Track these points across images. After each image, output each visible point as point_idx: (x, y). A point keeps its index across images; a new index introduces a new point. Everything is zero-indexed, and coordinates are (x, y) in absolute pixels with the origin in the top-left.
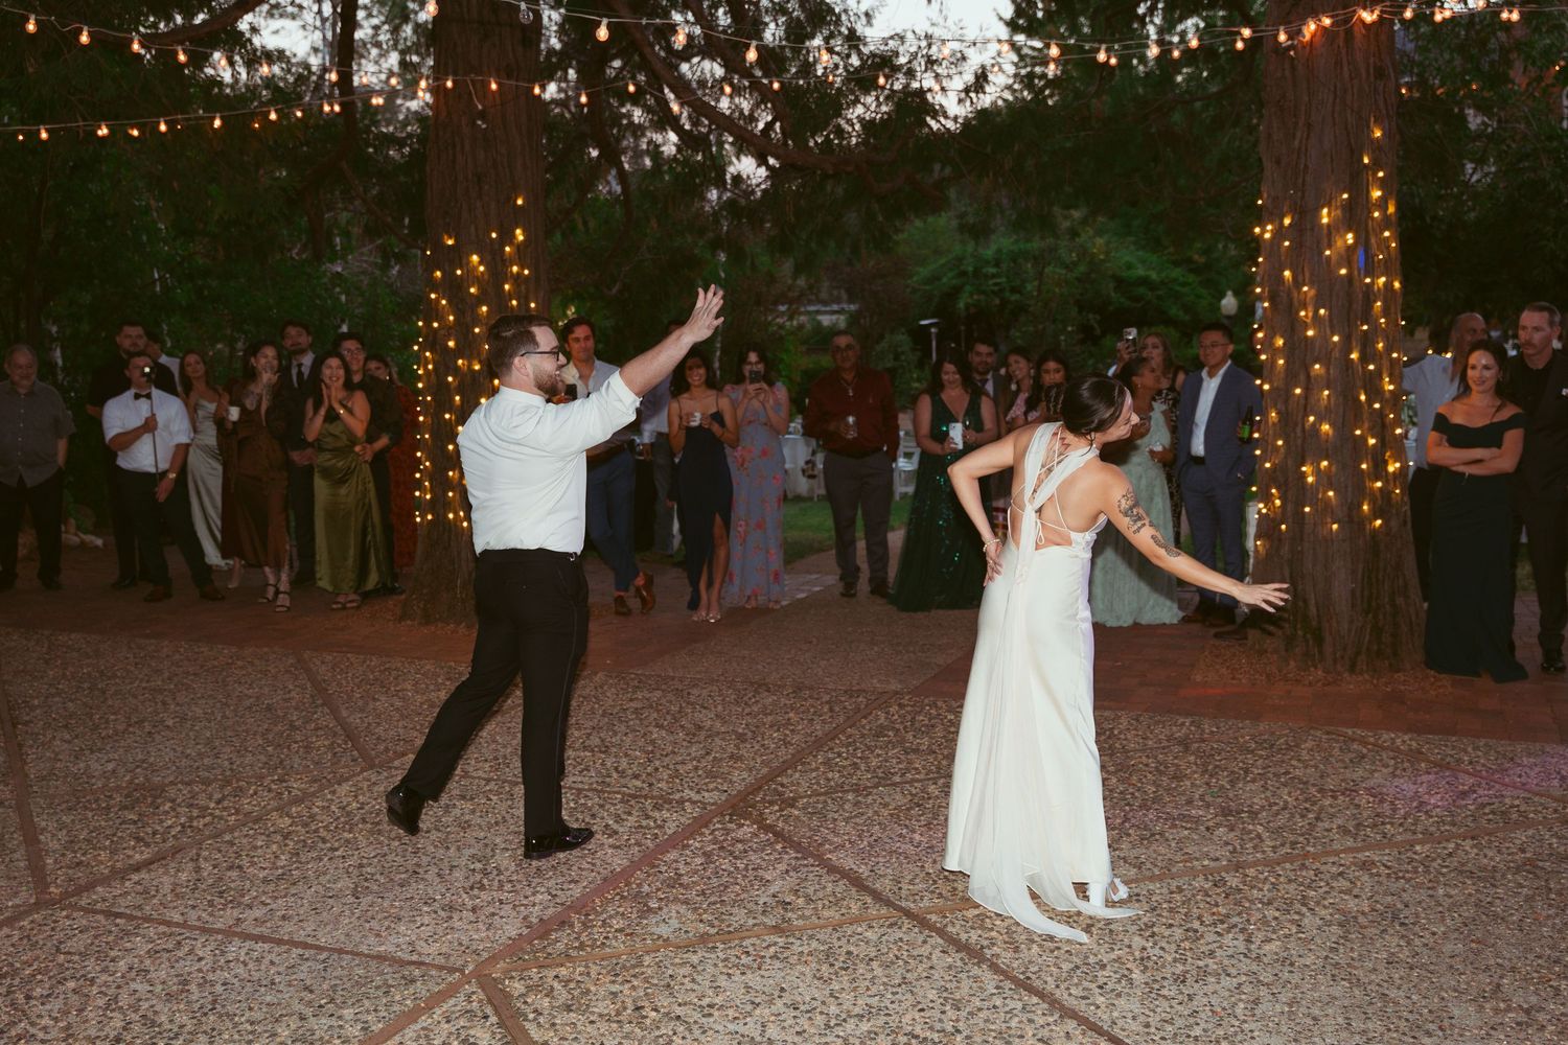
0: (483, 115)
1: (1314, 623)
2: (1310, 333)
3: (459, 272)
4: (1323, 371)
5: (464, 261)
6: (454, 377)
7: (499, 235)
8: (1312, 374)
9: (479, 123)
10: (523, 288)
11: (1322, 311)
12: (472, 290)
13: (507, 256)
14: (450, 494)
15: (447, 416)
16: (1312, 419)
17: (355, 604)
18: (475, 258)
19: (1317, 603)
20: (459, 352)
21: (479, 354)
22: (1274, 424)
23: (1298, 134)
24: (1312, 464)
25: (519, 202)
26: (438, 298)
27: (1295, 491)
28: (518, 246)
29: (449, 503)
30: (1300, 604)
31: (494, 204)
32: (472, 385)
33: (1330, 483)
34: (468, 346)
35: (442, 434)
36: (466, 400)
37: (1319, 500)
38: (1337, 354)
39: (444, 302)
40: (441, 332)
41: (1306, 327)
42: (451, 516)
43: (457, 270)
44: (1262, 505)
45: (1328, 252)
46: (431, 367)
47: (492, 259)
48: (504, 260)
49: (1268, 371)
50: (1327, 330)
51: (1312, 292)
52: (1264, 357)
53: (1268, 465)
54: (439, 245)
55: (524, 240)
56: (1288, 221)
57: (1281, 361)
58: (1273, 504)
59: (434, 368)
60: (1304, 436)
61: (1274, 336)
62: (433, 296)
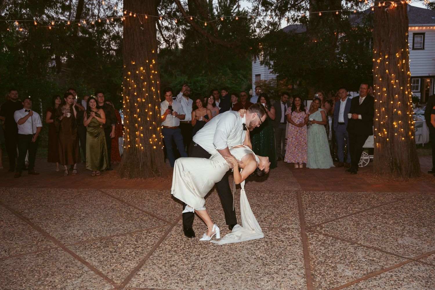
0: (142, 26)
1: (399, 165)
2: (395, 87)
3: (137, 72)
4: (398, 97)
5: (138, 69)
6: (137, 104)
7: (148, 62)
8: (395, 98)
9: (141, 28)
10: (155, 77)
11: (397, 81)
12: (142, 78)
13: (151, 68)
14: (137, 139)
15: (135, 115)
16: (395, 110)
17: (99, 174)
18: (142, 68)
19: (399, 160)
20: (138, 96)
21: (144, 97)
22: (383, 112)
23: (390, 33)
24: (396, 122)
25: (153, 52)
26: (130, 80)
27: (391, 129)
28: (154, 65)
29: (136, 142)
30: (393, 160)
31: (146, 52)
32: (142, 106)
33: (401, 127)
34: (141, 94)
35: (133, 121)
36: (141, 110)
37: (399, 132)
38: (401, 92)
39: (133, 81)
40: (132, 90)
41: (393, 85)
42: (137, 145)
43: (136, 71)
44: (379, 134)
45: (399, 65)
46: (128, 101)
47: (147, 68)
48: (150, 69)
49: (380, 97)
50: (399, 86)
51: (394, 76)
52: (379, 94)
53: (382, 123)
54: (129, 64)
55: (155, 63)
56: (386, 57)
57: (386, 95)
58: (384, 133)
59: (129, 101)
60: (393, 115)
61: (383, 88)
62: (128, 80)
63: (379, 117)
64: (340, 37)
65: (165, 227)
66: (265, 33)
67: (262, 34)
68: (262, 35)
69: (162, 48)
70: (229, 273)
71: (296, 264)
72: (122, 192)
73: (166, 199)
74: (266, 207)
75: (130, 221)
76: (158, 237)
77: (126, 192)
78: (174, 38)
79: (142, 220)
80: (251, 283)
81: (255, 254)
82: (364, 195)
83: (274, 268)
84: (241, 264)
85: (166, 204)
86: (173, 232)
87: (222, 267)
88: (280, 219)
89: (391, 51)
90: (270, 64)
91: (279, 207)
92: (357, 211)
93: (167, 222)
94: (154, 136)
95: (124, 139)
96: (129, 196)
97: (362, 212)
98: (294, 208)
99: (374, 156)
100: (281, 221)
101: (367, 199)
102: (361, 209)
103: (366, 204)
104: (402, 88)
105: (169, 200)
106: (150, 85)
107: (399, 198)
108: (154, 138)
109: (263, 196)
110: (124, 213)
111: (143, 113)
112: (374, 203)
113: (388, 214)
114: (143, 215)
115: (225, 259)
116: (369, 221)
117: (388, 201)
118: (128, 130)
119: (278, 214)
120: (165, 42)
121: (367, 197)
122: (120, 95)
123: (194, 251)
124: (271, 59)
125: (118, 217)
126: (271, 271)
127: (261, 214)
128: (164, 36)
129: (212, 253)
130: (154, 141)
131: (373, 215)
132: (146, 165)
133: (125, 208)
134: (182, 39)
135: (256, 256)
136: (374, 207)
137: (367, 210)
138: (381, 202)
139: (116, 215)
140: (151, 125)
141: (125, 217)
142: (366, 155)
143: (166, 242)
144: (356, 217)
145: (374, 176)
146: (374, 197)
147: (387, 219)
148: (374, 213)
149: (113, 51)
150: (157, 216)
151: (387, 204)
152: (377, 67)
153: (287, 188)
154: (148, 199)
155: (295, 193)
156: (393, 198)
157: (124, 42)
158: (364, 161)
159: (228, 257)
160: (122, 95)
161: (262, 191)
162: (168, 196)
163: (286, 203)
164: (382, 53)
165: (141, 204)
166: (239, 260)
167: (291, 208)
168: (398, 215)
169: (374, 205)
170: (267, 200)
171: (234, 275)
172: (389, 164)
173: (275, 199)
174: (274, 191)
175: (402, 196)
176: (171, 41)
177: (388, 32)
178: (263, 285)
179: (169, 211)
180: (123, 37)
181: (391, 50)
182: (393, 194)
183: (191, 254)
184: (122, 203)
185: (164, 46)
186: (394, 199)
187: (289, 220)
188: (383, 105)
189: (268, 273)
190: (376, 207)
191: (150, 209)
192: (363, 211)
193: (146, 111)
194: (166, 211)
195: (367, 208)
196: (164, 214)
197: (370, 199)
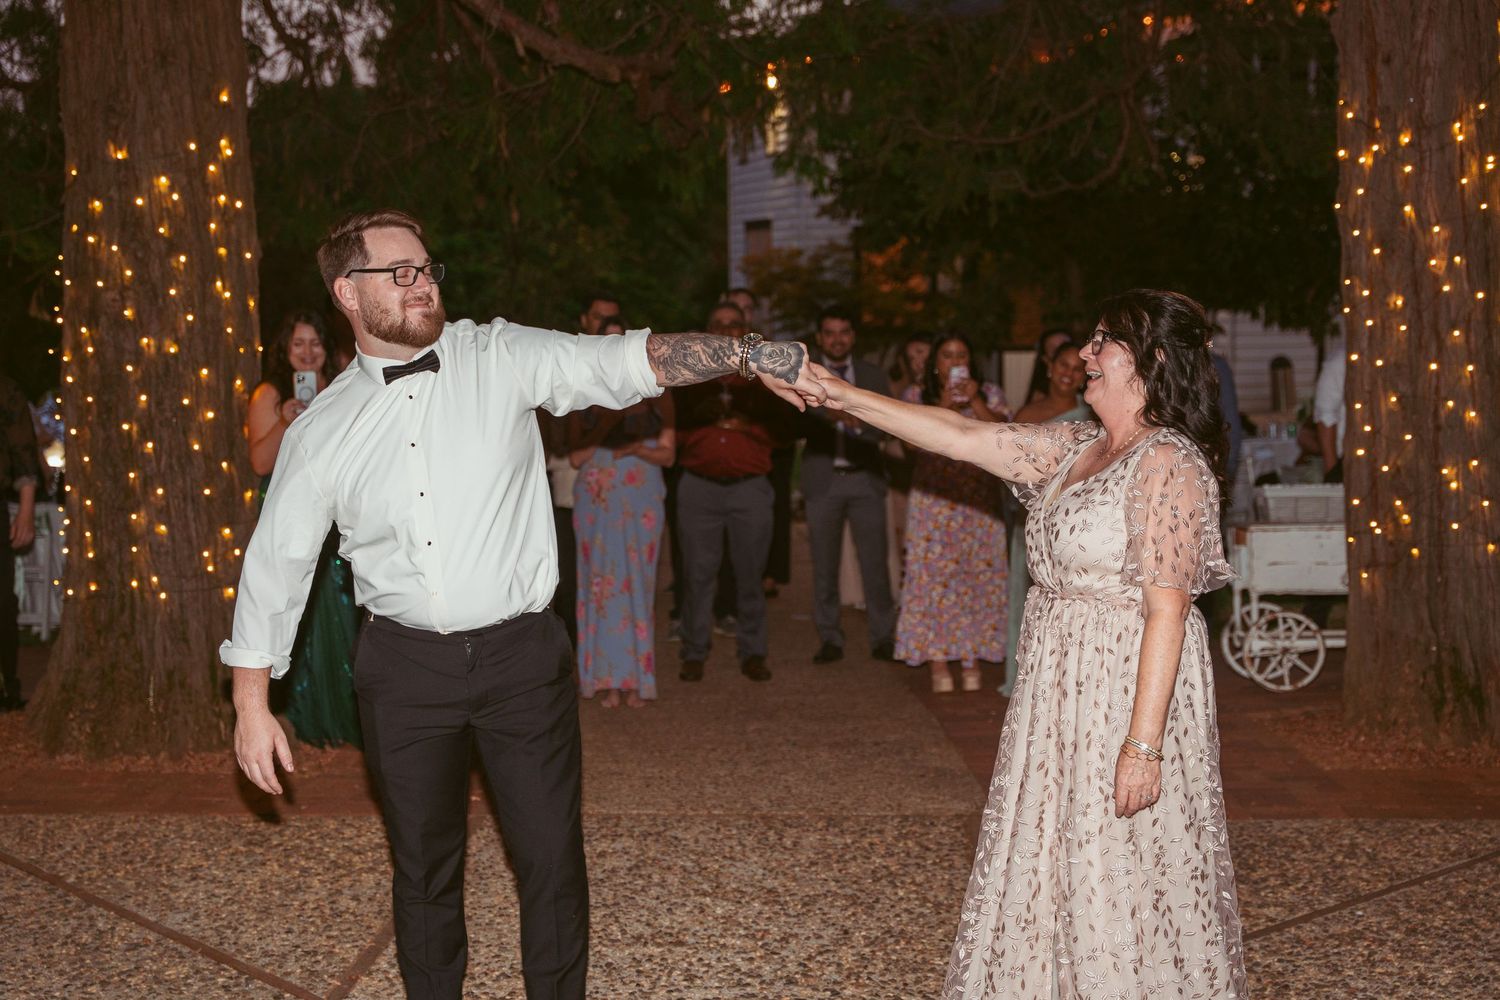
2: (1446, 288)
3: (139, 202)
4: (1462, 340)
5: (145, 185)
6: (135, 364)
7: (198, 148)
8: (1449, 343)
10: (233, 228)
11: (1457, 259)
12: (162, 230)
13: (210, 180)
14: (134, 549)
15: (126, 427)
16: (1450, 404)
18: (163, 180)
20: (139, 327)
21: (175, 330)
22: (1391, 413)
23: (1422, 22)
24: (1455, 465)
25: (224, 98)
26: (98, 242)
27: (1431, 500)
28: (227, 166)
29: (132, 563)
30: (1444, 655)
31: (187, 100)
32: (164, 376)
33: (1481, 488)
34: (157, 315)
35: (114, 454)
36: (157, 401)
37: (1470, 513)
38: (1478, 316)
39: (115, 248)
40: (111, 295)
41: (1437, 281)
42: (134, 584)
43: (134, 199)
44: (1373, 524)
45: (1464, 181)
46: (90, 350)
47: (190, 183)
48: (205, 185)
49: (1377, 341)
50: (1466, 286)
51: (1445, 234)
52: (1369, 323)
53: (1385, 469)
54: (93, 160)
55: (233, 156)
56: (1405, 139)
57: (1403, 328)
58: (1396, 520)
59: (96, 351)
60: (1438, 428)
61: (1388, 293)
62: (91, 239)
63: (1369, 442)
64: (1166, 35)
66: (795, 11)
67: (785, 15)
68: (784, 21)
69: (269, 83)
72: (50, 833)
73: (289, 868)
74: (808, 902)
75: (93, 989)
77: (76, 829)
78: (334, 30)
79: (159, 982)
82: (1304, 839)
85: (287, 892)
88: (882, 966)
89: (1427, 111)
90: (822, 170)
91: (877, 901)
92: (1272, 920)
94: (227, 531)
95: (65, 551)
96: (88, 851)
97: (1294, 923)
98: (951, 906)
99: (1346, 637)
100: (888, 977)
101: (1320, 856)
102: (1292, 909)
103: (1319, 881)
104: (1480, 295)
105: (304, 870)
106: (206, 268)
107: (1476, 853)
108: (225, 543)
109: (795, 844)
110: (65, 943)
111: (168, 414)
112: (1357, 875)
113: (1426, 933)
114: (161, 955)
116: (1335, 970)
117: (1426, 863)
118: (88, 503)
119: (871, 942)
120: (287, 48)
121: (1320, 848)
122: (47, 317)
124: (826, 148)
125: (26, 967)
127: (785, 939)
128: (281, 17)
130: (224, 559)
131: (1355, 937)
132: (182, 685)
133: (65, 916)
134: (371, 33)
136: (1356, 899)
137: (1321, 913)
138: (1392, 868)
139: (19, 957)
140: (212, 476)
141: (64, 965)
142: (1307, 628)
144: (1268, 951)
145: (1351, 738)
146: (1353, 845)
147: (1424, 960)
148: (1359, 928)
149: (10, 92)
150: (239, 958)
151: (1419, 882)
152: (1360, 191)
153: (915, 802)
154: (193, 869)
155: (958, 828)
156: (1447, 849)
157: (68, 42)
158: (1300, 663)
160: (60, 320)
161: (789, 817)
162: (297, 848)
163: (913, 883)
164: (1381, 121)
165: (153, 896)
167: (938, 905)
168: (1476, 938)
169: (1356, 890)
170: (813, 864)
172: (1424, 675)
173: (854, 858)
174: (847, 819)
175: (1491, 840)
176: (317, 43)
177: (1414, 18)
179: (305, 931)
180: (63, 21)
181: (1428, 102)
182: (1447, 832)
184: (52, 891)
185: (279, 68)
186: (1453, 854)
187: (932, 970)
188: (1388, 379)
190: (1367, 898)
191: (203, 920)
192: (1306, 919)
193: (186, 402)
194: (289, 931)
195: (1320, 902)
196: (275, 945)
197: (1334, 855)
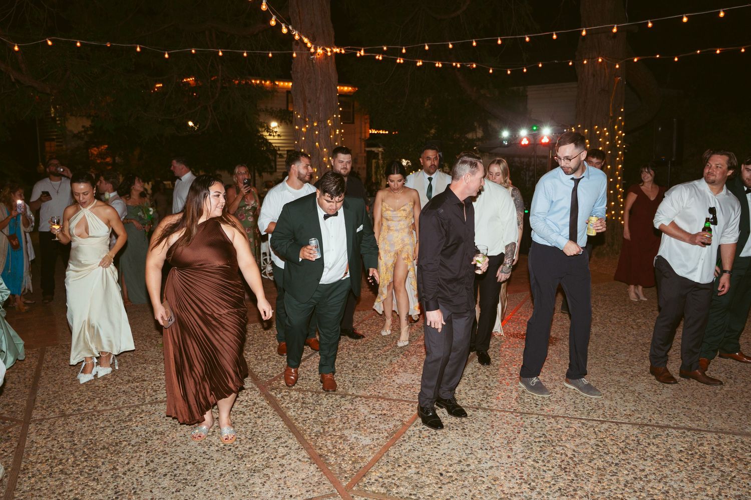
65: (10, 430)
70: (191, 487)
71: (286, 444)
76: (6, 452)
80: (239, 493)
81: (214, 444)
83: (258, 460)
84: (200, 466)
86: (33, 437)
87: (171, 480)
93: (7, 419)
115: (166, 464)
123: (100, 464)
126: (256, 465)
129: (136, 458)
135: (217, 446)
143: (32, 459)
159: (171, 459)
166: (192, 460)
171: (202, 487)
178: (260, 492)
183: (99, 470)
189: (254, 470)
